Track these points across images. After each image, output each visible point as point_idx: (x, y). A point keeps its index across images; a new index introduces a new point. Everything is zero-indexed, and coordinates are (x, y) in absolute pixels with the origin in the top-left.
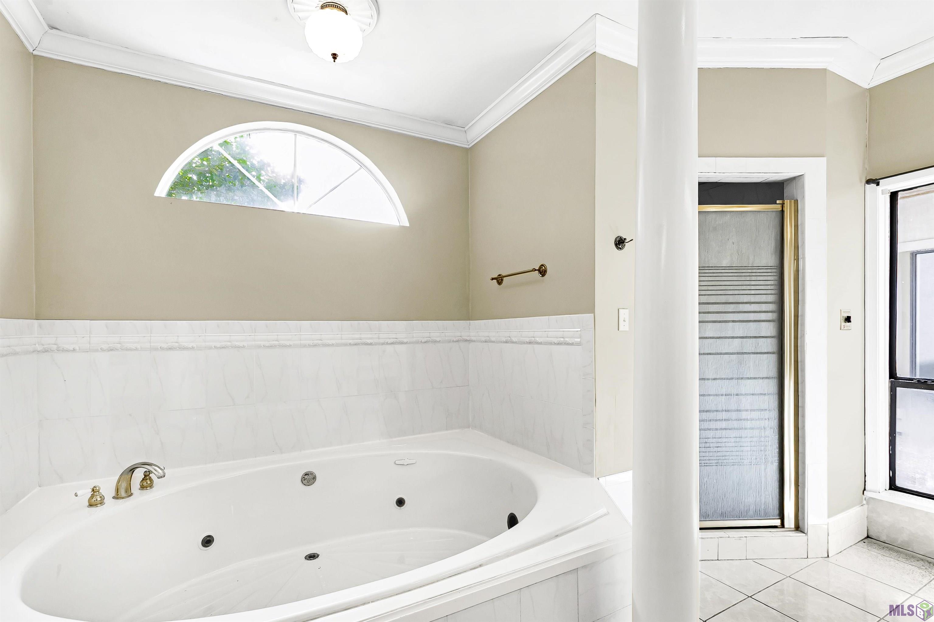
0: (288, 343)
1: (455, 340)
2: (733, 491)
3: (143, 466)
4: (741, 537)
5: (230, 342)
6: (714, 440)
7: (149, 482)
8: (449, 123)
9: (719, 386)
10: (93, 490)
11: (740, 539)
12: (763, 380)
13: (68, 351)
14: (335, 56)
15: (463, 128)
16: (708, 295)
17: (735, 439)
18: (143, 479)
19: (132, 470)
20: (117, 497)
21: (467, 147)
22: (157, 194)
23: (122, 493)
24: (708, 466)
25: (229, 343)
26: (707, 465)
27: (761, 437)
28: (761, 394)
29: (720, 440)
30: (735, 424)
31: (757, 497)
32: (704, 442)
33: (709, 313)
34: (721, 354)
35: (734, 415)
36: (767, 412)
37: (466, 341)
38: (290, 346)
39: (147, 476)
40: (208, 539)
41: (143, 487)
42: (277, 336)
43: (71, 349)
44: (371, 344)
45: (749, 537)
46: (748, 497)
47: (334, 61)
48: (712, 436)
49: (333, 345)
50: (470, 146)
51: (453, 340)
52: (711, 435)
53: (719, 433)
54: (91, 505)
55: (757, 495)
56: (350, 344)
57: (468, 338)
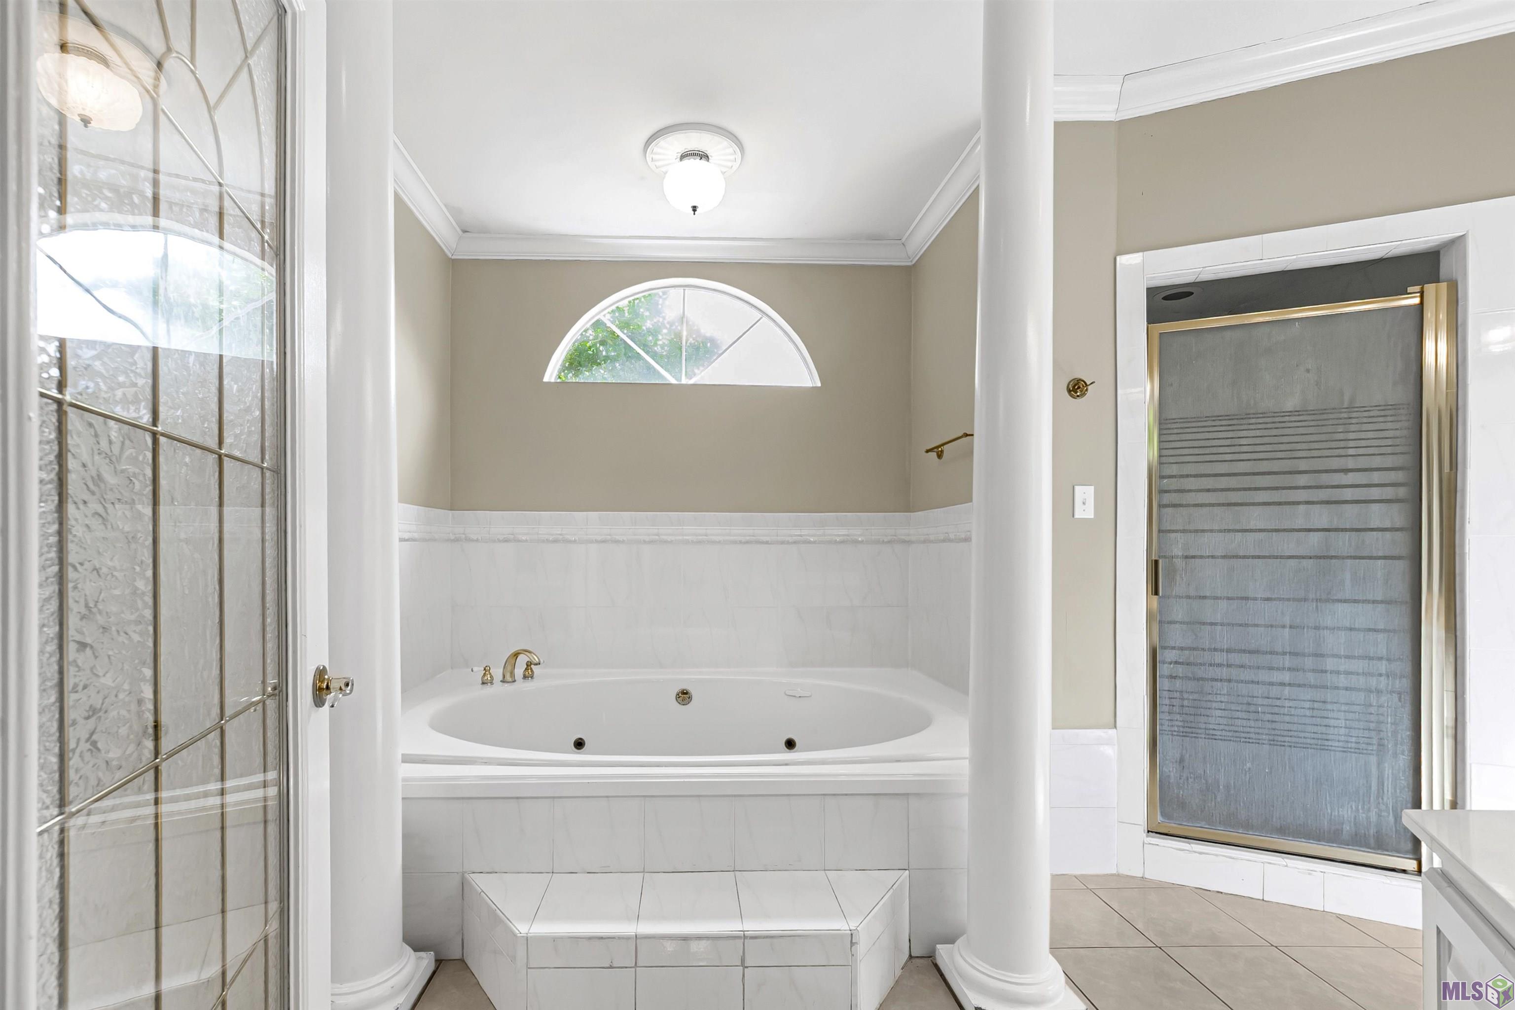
0: (669, 538)
1: (886, 540)
2: (1305, 792)
3: (525, 652)
4: (1312, 871)
5: (610, 535)
6: (1266, 702)
7: (530, 673)
8: (875, 238)
9: (1277, 611)
10: (485, 669)
11: (1310, 874)
12: (1375, 605)
13: (473, 540)
14: (694, 209)
15: (899, 241)
16: (1255, 460)
17: (1311, 703)
18: (526, 669)
19: (516, 655)
20: (503, 681)
21: (910, 264)
22: (546, 379)
23: (508, 678)
24: (1252, 743)
25: (609, 537)
26: (1251, 741)
27: (1371, 705)
28: (1370, 630)
29: (1278, 703)
30: (1311, 678)
31: (1361, 811)
32: (1246, 702)
33: (1256, 489)
34: (1282, 557)
35: (1309, 662)
36: (1384, 662)
37: (904, 542)
38: (671, 542)
39: (529, 665)
40: (580, 741)
41: (525, 677)
42: (657, 530)
43: (476, 539)
44: (767, 543)
45: (1329, 873)
46: (1338, 808)
47: (694, 214)
48: (1262, 694)
49: (719, 542)
50: (914, 262)
51: (883, 541)
52: (1260, 692)
53: (1275, 691)
54: (483, 683)
55: (1360, 807)
56: (741, 542)
57: (907, 538)
